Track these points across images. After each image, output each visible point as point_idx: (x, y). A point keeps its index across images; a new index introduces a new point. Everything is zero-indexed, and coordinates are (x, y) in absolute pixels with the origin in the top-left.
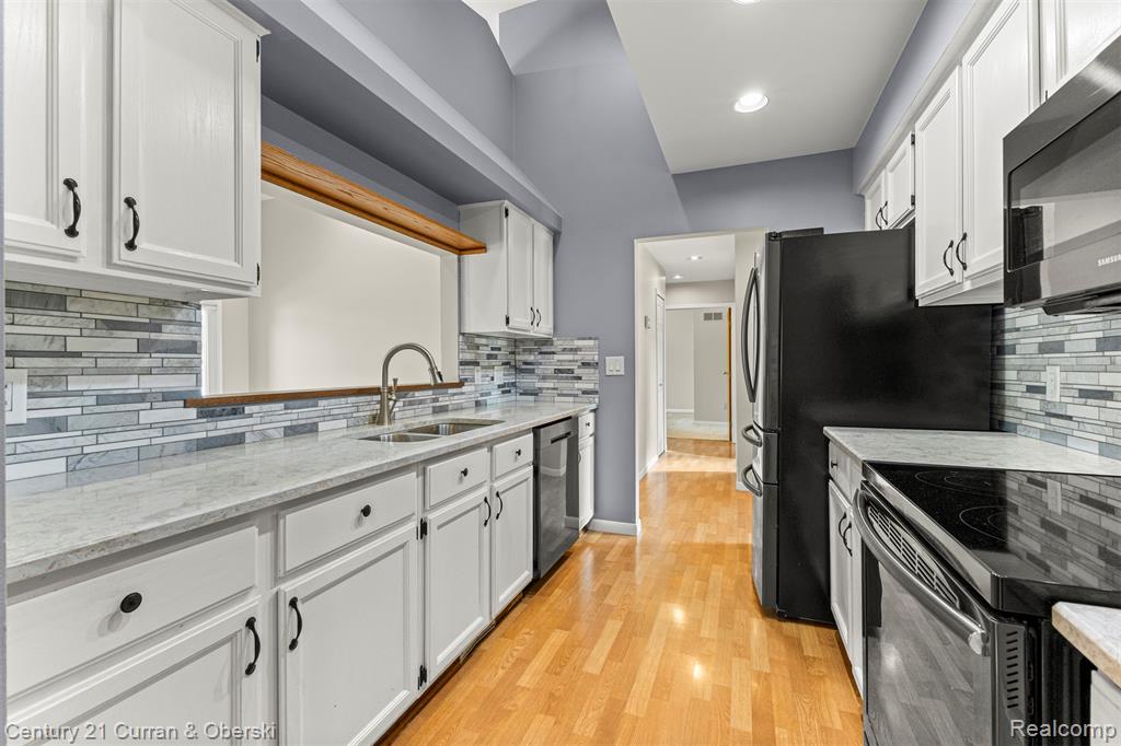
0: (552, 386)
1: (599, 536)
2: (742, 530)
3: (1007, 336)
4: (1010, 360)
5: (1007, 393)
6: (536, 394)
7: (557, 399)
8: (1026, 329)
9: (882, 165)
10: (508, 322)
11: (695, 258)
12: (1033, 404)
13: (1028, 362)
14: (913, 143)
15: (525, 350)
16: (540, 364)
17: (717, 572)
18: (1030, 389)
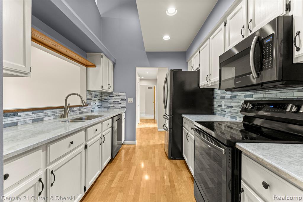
0: (113, 106)
1: (126, 146)
2: (161, 141)
3: (215, 95)
4: (215, 100)
5: (215, 107)
6: (108, 108)
7: (114, 109)
8: (218, 94)
9: (192, 57)
10: (102, 88)
11: (148, 73)
12: (219, 109)
13: (219, 100)
14: (199, 53)
15: (105, 96)
16: (109, 99)
17: (157, 151)
18: (219, 106)
